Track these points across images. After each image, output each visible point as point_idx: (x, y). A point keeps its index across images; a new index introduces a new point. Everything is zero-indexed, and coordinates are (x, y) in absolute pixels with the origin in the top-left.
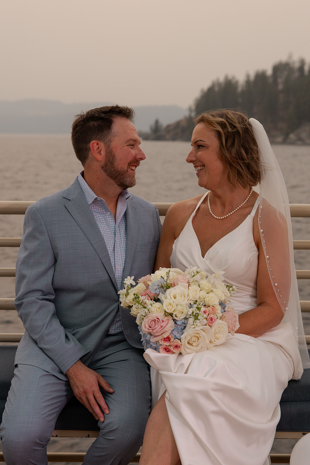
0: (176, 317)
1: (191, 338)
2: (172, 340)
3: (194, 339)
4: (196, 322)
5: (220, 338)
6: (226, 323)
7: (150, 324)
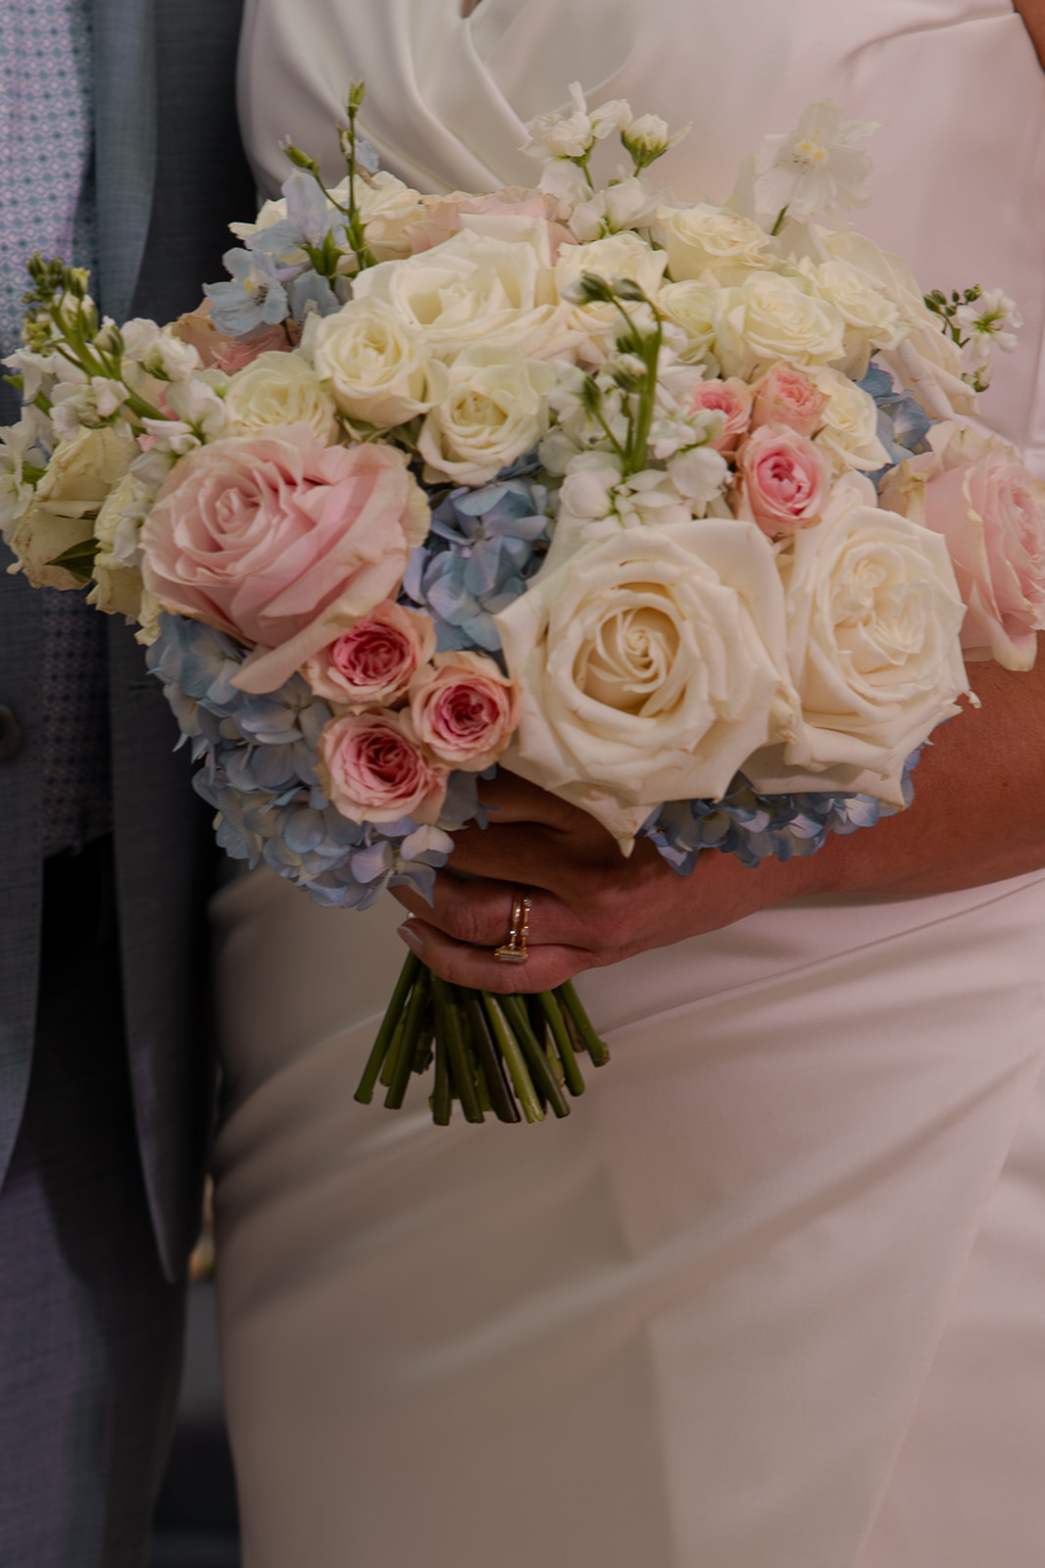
0: (447, 453)
1: (609, 627)
2: (424, 650)
3: (629, 638)
4: (634, 492)
5: (901, 662)
6: (942, 536)
7: (205, 518)
